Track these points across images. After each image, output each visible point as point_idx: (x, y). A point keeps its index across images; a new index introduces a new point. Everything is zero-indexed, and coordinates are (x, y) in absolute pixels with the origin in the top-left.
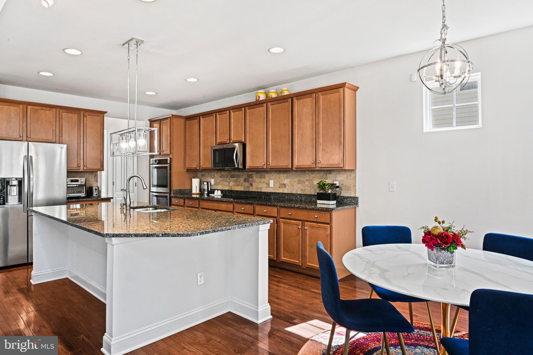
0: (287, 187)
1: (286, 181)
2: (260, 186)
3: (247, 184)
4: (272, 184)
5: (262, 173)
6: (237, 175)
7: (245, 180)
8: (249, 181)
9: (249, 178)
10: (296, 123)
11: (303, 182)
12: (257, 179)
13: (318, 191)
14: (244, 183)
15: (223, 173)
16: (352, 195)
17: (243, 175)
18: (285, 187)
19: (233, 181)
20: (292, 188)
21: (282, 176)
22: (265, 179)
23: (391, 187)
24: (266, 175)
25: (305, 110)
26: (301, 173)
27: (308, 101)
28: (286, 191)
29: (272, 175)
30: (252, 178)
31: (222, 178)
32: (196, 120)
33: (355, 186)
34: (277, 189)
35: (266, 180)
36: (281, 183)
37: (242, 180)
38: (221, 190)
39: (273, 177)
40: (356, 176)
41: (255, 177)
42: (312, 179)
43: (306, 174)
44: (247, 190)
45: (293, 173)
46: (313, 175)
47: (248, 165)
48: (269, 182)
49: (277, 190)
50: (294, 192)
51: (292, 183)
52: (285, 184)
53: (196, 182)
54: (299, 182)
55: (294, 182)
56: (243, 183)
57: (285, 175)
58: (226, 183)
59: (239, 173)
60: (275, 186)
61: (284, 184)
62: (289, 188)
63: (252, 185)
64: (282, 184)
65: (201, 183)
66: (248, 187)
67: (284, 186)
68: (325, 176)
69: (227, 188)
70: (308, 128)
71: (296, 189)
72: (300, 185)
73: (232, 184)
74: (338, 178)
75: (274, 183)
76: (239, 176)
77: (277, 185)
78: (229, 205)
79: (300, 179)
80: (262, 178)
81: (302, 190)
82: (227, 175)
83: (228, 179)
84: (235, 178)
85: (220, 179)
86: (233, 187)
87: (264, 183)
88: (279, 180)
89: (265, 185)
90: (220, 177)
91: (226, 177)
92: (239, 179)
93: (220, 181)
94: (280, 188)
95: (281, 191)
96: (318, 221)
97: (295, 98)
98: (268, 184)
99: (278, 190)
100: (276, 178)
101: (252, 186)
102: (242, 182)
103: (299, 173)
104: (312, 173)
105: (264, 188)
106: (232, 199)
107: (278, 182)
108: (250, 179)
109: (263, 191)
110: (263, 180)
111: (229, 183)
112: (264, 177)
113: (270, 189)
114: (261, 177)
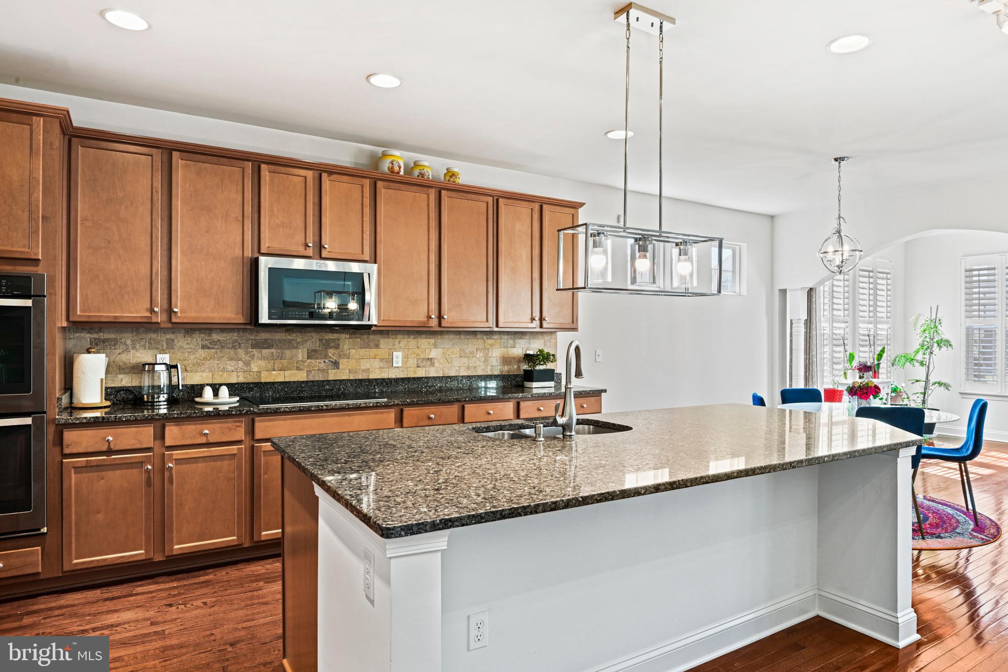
0: (436, 364)
1: (434, 353)
2: (365, 365)
3: (317, 363)
4: (398, 361)
5: (371, 337)
6: (280, 341)
7: (311, 355)
8: (326, 356)
9: (327, 348)
12: (353, 351)
14: (309, 361)
15: (213, 337)
17: (306, 341)
18: (432, 365)
19: (263, 358)
20: (448, 365)
21: (425, 342)
22: (378, 350)
23: (597, 356)
24: (382, 340)
26: (467, 337)
28: (433, 373)
29: (397, 341)
30: (337, 347)
31: (213, 348)
34: (411, 369)
35: (382, 352)
36: (422, 357)
37: (300, 353)
38: (227, 385)
39: (402, 345)
40: (556, 343)
41: (346, 347)
42: (488, 346)
43: (478, 339)
44: (320, 377)
45: (450, 336)
46: (490, 341)
48: (391, 354)
49: (412, 373)
50: (453, 373)
51: (447, 357)
52: (431, 358)
55: (453, 354)
56: (303, 362)
57: (432, 341)
58: (230, 365)
59: (290, 334)
60: (406, 364)
61: (428, 359)
62: (440, 366)
63: (336, 364)
64: (424, 359)
66: (323, 371)
67: (429, 363)
68: (511, 342)
71: (457, 368)
72: (466, 360)
73: (256, 365)
74: (532, 346)
75: (406, 358)
76: (288, 345)
77: (412, 362)
78: (384, 416)
79: (465, 347)
80: (371, 348)
81: (468, 368)
82: (236, 341)
83: (241, 351)
84: (273, 350)
85: (202, 353)
86: (263, 374)
87: (375, 358)
88: (417, 351)
89: (377, 363)
91: (234, 347)
92: (288, 353)
93: (205, 359)
94: (418, 367)
95: (421, 373)
98: (390, 360)
99: (415, 372)
100: (411, 347)
101: (338, 368)
102: (301, 359)
103: (462, 337)
104: (488, 337)
105: (378, 371)
106: (386, 400)
107: (415, 355)
108: (331, 352)
109: (372, 376)
110: (373, 351)
111: (247, 364)
112: (377, 346)
113: (394, 370)
114: (368, 346)
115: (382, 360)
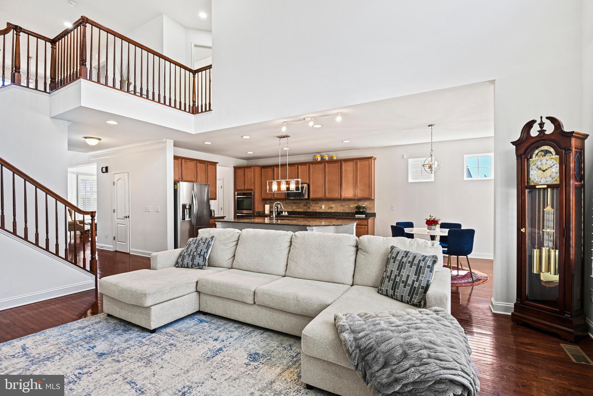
1: (333, 206)
2: (315, 208)
3: (305, 207)
4: (323, 207)
5: (317, 201)
6: (298, 202)
7: (304, 205)
8: (307, 206)
10: (343, 175)
11: (344, 206)
12: (313, 205)
13: (355, 210)
15: (287, 201)
16: (373, 212)
18: (332, 209)
19: (295, 206)
20: (337, 209)
21: (330, 203)
24: (319, 202)
25: (349, 168)
27: (351, 164)
28: (333, 211)
30: (309, 204)
32: (270, 169)
33: (374, 207)
35: (320, 205)
37: (302, 205)
39: (324, 203)
40: (374, 202)
41: (311, 204)
44: (306, 211)
46: (350, 202)
47: (311, 196)
48: (322, 206)
49: (327, 211)
50: (338, 211)
53: (267, 207)
54: (341, 206)
55: (338, 206)
56: (302, 207)
57: (332, 202)
58: (289, 207)
60: (325, 208)
61: (331, 207)
62: (335, 209)
63: (309, 208)
65: (271, 208)
66: (306, 209)
68: (358, 203)
69: (290, 210)
70: (351, 178)
71: (340, 210)
72: (342, 208)
73: (294, 208)
74: (364, 204)
76: (300, 203)
77: (327, 208)
79: (342, 204)
81: (343, 210)
83: (291, 204)
84: (297, 205)
86: (295, 210)
88: (328, 205)
89: (318, 208)
90: (285, 204)
92: (300, 205)
94: (329, 209)
95: (329, 211)
96: (361, 224)
97: (343, 162)
98: (321, 207)
100: (326, 204)
108: (308, 205)
109: (317, 211)
110: (317, 205)
111: (292, 207)
112: (318, 204)
113: (322, 210)
114: (316, 203)
115: (319, 207)
